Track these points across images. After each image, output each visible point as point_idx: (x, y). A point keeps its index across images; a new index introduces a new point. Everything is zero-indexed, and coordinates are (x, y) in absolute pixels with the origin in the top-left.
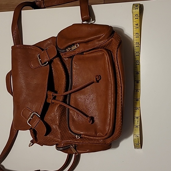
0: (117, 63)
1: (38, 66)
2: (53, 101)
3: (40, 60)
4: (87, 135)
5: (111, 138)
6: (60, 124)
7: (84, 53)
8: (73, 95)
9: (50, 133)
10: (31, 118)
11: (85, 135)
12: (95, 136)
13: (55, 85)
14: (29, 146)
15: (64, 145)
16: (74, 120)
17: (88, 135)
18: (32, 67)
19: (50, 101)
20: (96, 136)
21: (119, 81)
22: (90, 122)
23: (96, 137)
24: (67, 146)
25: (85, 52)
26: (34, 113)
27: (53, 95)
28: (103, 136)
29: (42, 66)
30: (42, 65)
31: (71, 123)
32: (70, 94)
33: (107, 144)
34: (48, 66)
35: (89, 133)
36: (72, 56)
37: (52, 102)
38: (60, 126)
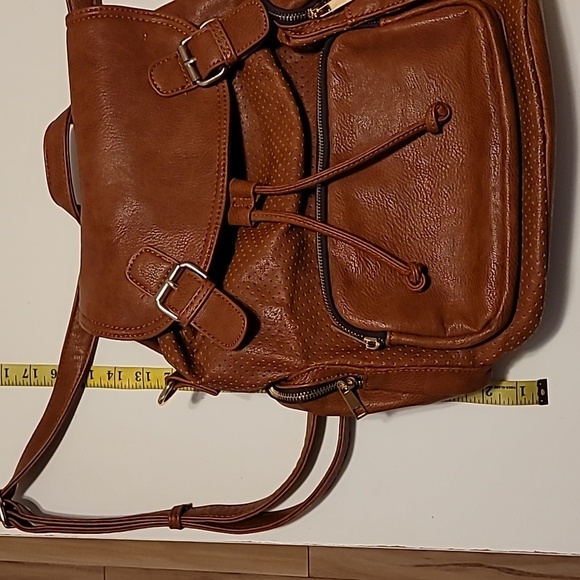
0: (528, 43)
1: (183, 87)
2: (258, 216)
3: (192, 61)
4: (407, 334)
5: (500, 338)
6: (292, 300)
7: (382, 23)
8: (334, 190)
9: (254, 337)
10: (172, 285)
11: (400, 333)
12: (438, 337)
13: (249, 163)
14: (160, 402)
15: (314, 381)
16: (348, 281)
17: (412, 331)
18: (158, 89)
19: (243, 216)
20: (442, 334)
21: (534, 114)
22: (418, 283)
23: (444, 338)
24: (325, 385)
25: (384, 16)
26: (182, 265)
27: (254, 192)
28: (472, 334)
29: (199, 86)
30: (201, 80)
31: (337, 292)
32: (325, 184)
33: (483, 365)
34: (220, 85)
35: (415, 327)
36: (328, 37)
37: (251, 222)
38: (291, 308)
